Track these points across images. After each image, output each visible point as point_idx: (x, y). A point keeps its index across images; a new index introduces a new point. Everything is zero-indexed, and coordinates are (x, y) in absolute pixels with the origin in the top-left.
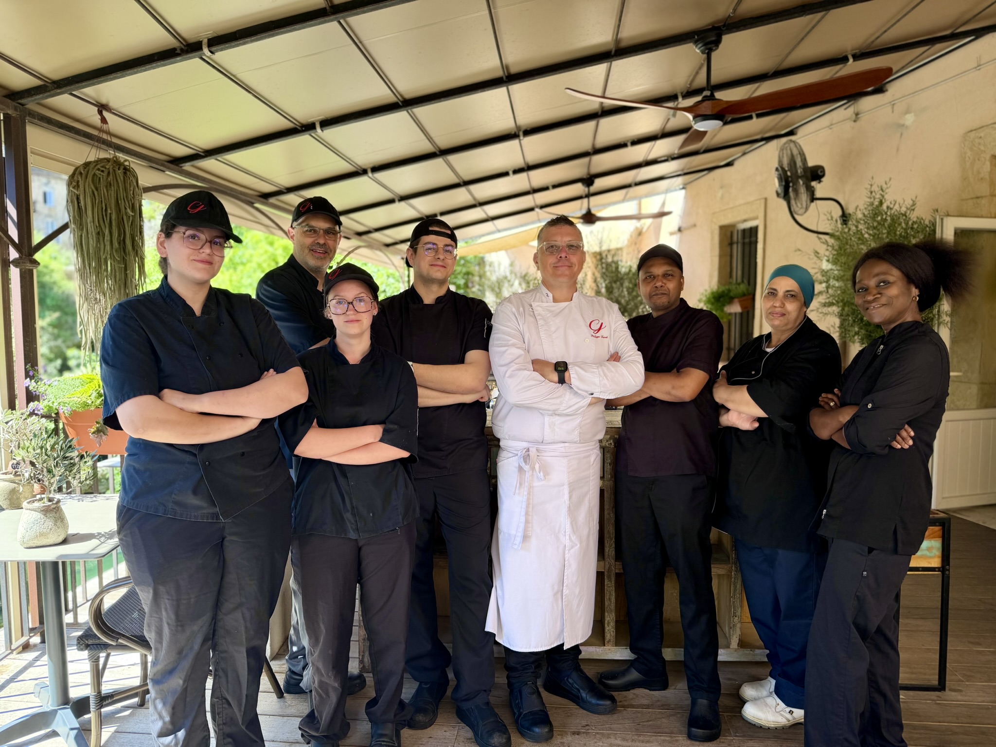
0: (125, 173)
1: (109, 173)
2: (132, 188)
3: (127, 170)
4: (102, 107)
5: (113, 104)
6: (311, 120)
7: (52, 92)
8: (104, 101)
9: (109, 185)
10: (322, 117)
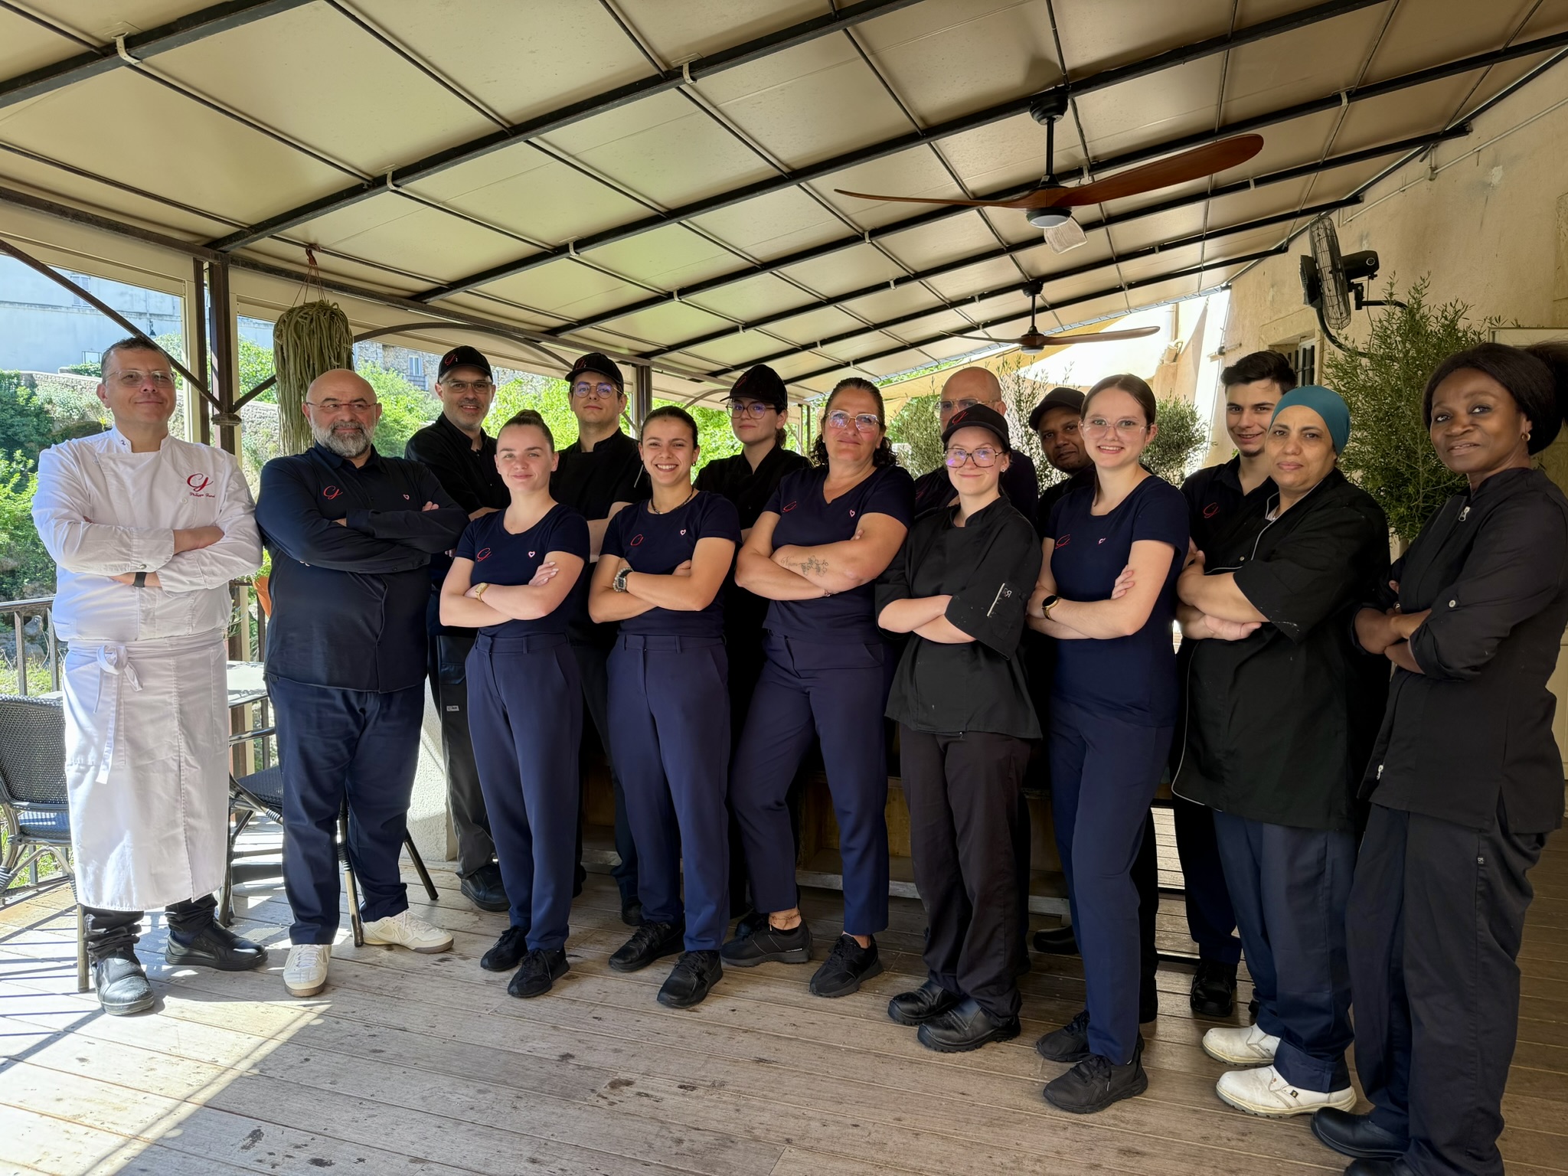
0: (332, 318)
1: (312, 319)
2: (338, 336)
3: (335, 316)
4: (311, 247)
5: (323, 241)
6: (563, 241)
7: (250, 237)
8: (312, 240)
9: (311, 333)
10: (575, 237)
